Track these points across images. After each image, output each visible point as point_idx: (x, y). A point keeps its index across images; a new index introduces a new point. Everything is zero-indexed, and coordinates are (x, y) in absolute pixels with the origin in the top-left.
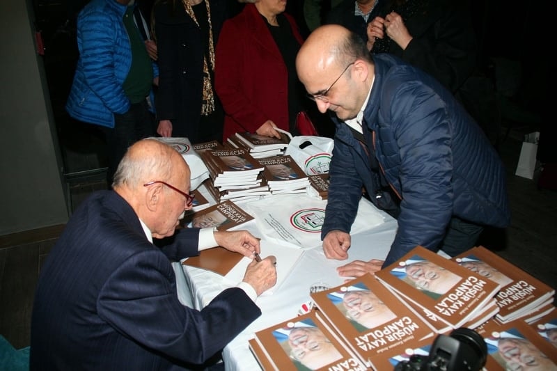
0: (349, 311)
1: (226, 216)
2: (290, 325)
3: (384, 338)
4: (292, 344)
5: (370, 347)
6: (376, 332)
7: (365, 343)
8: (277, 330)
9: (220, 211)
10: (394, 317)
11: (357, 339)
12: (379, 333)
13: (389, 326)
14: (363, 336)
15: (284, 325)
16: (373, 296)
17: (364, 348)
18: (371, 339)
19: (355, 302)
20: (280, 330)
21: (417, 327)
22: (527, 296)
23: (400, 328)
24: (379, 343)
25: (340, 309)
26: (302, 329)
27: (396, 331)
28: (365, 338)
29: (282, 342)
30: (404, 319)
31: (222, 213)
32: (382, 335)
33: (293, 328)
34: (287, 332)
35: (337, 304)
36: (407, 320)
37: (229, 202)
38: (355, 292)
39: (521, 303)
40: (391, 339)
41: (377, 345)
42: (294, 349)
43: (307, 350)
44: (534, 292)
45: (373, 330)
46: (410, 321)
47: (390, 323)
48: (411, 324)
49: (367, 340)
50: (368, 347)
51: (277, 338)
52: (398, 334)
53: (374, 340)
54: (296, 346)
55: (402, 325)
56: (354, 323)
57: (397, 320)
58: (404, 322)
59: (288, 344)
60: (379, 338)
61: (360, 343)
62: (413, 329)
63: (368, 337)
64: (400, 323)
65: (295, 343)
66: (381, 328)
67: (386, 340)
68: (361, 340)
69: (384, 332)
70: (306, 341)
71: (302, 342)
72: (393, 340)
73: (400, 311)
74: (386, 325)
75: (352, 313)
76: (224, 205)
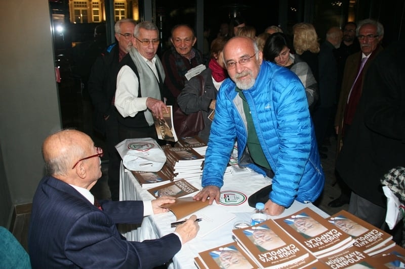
0: (256, 240)
1: (181, 188)
2: (221, 249)
3: (277, 255)
4: (222, 260)
5: (268, 260)
6: (272, 252)
7: (265, 258)
8: (213, 252)
9: (177, 185)
10: (285, 244)
11: (259, 255)
12: (274, 253)
13: (281, 249)
14: (263, 254)
15: (217, 249)
16: (272, 232)
17: (264, 260)
18: (268, 256)
19: (260, 235)
20: (214, 252)
21: (298, 250)
22: (378, 239)
23: (288, 250)
24: (274, 258)
25: (251, 239)
26: (228, 251)
27: (285, 252)
28: (265, 255)
29: (215, 259)
30: (290, 246)
31: (178, 187)
32: (276, 254)
33: (223, 251)
34: (219, 253)
35: (249, 236)
36: (292, 246)
37: (183, 180)
38: (261, 230)
39: (374, 243)
40: (281, 256)
41: (272, 259)
42: (223, 263)
43: (231, 263)
44: (382, 236)
45: (270, 251)
46: (294, 247)
47: (281, 248)
48: (294, 249)
49: (266, 256)
50: (266, 260)
51: (212, 256)
52: (286, 254)
53: (270, 257)
54: (224, 261)
55: (289, 249)
56: (259, 247)
57: (286, 246)
58: (290, 248)
59: (219, 259)
60: (274, 256)
61: (261, 258)
62: (296, 251)
63: (267, 255)
64: (288, 248)
65: (224, 259)
66: (276, 250)
67: (278, 257)
68: (262, 256)
69: (277, 252)
70: (231, 258)
71: (228, 259)
72: (283, 257)
73: (288, 242)
74: (279, 248)
75: (258, 241)
76: (180, 182)
